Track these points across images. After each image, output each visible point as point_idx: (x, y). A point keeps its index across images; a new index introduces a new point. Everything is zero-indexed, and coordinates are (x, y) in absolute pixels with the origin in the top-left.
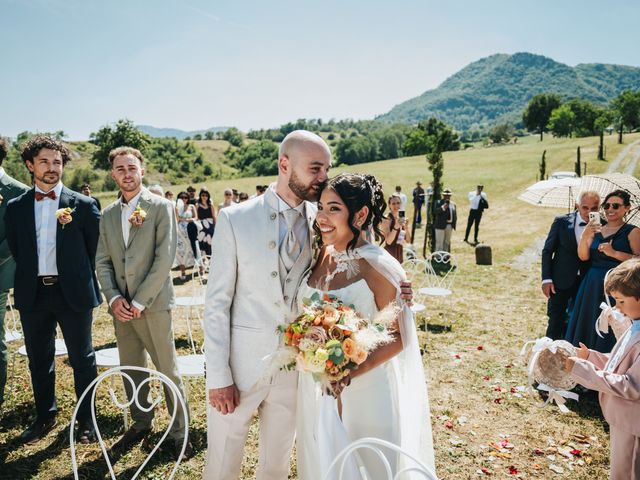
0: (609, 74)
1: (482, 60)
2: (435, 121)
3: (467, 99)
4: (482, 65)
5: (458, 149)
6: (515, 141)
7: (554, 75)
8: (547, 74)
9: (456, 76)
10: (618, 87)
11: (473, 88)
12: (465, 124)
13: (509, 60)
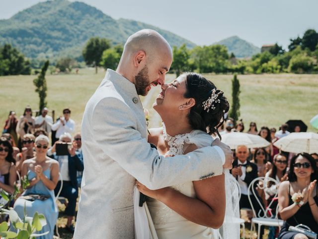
2: (9, 47)
3: (35, 32)
4: (49, 5)
5: (29, 74)
6: (77, 71)
7: (103, 23)
8: (98, 22)
11: (41, 23)
12: (34, 53)
13: (70, 6)
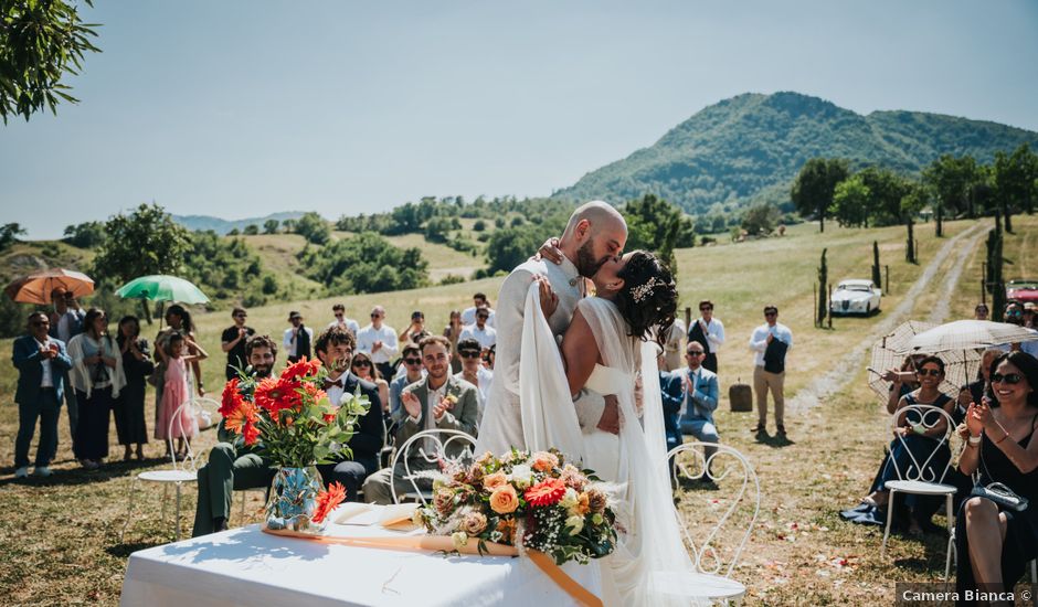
0: (920, 127)
1: (724, 103)
2: (653, 199)
3: (702, 164)
4: (725, 110)
5: (691, 245)
6: (782, 231)
7: (835, 127)
8: (825, 126)
9: (683, 126)
10: (934, 147)
11: (711, 147)
12: (702, 205)
13: (766, 104)
